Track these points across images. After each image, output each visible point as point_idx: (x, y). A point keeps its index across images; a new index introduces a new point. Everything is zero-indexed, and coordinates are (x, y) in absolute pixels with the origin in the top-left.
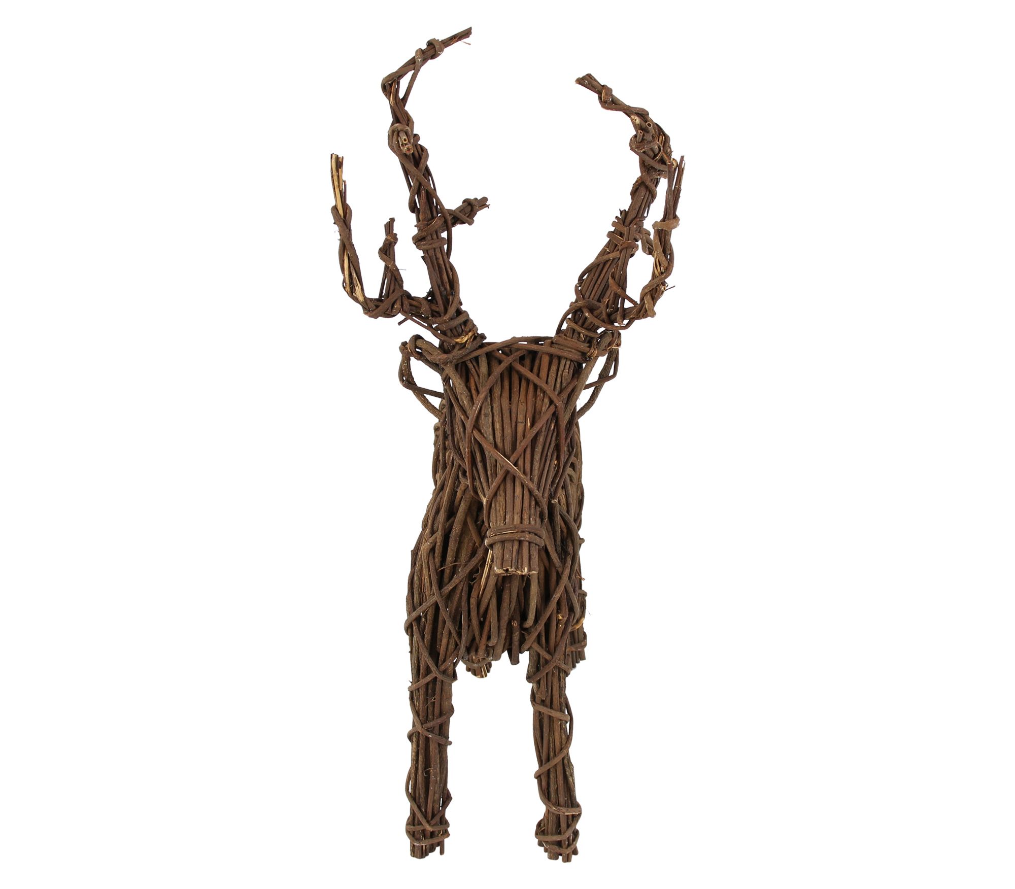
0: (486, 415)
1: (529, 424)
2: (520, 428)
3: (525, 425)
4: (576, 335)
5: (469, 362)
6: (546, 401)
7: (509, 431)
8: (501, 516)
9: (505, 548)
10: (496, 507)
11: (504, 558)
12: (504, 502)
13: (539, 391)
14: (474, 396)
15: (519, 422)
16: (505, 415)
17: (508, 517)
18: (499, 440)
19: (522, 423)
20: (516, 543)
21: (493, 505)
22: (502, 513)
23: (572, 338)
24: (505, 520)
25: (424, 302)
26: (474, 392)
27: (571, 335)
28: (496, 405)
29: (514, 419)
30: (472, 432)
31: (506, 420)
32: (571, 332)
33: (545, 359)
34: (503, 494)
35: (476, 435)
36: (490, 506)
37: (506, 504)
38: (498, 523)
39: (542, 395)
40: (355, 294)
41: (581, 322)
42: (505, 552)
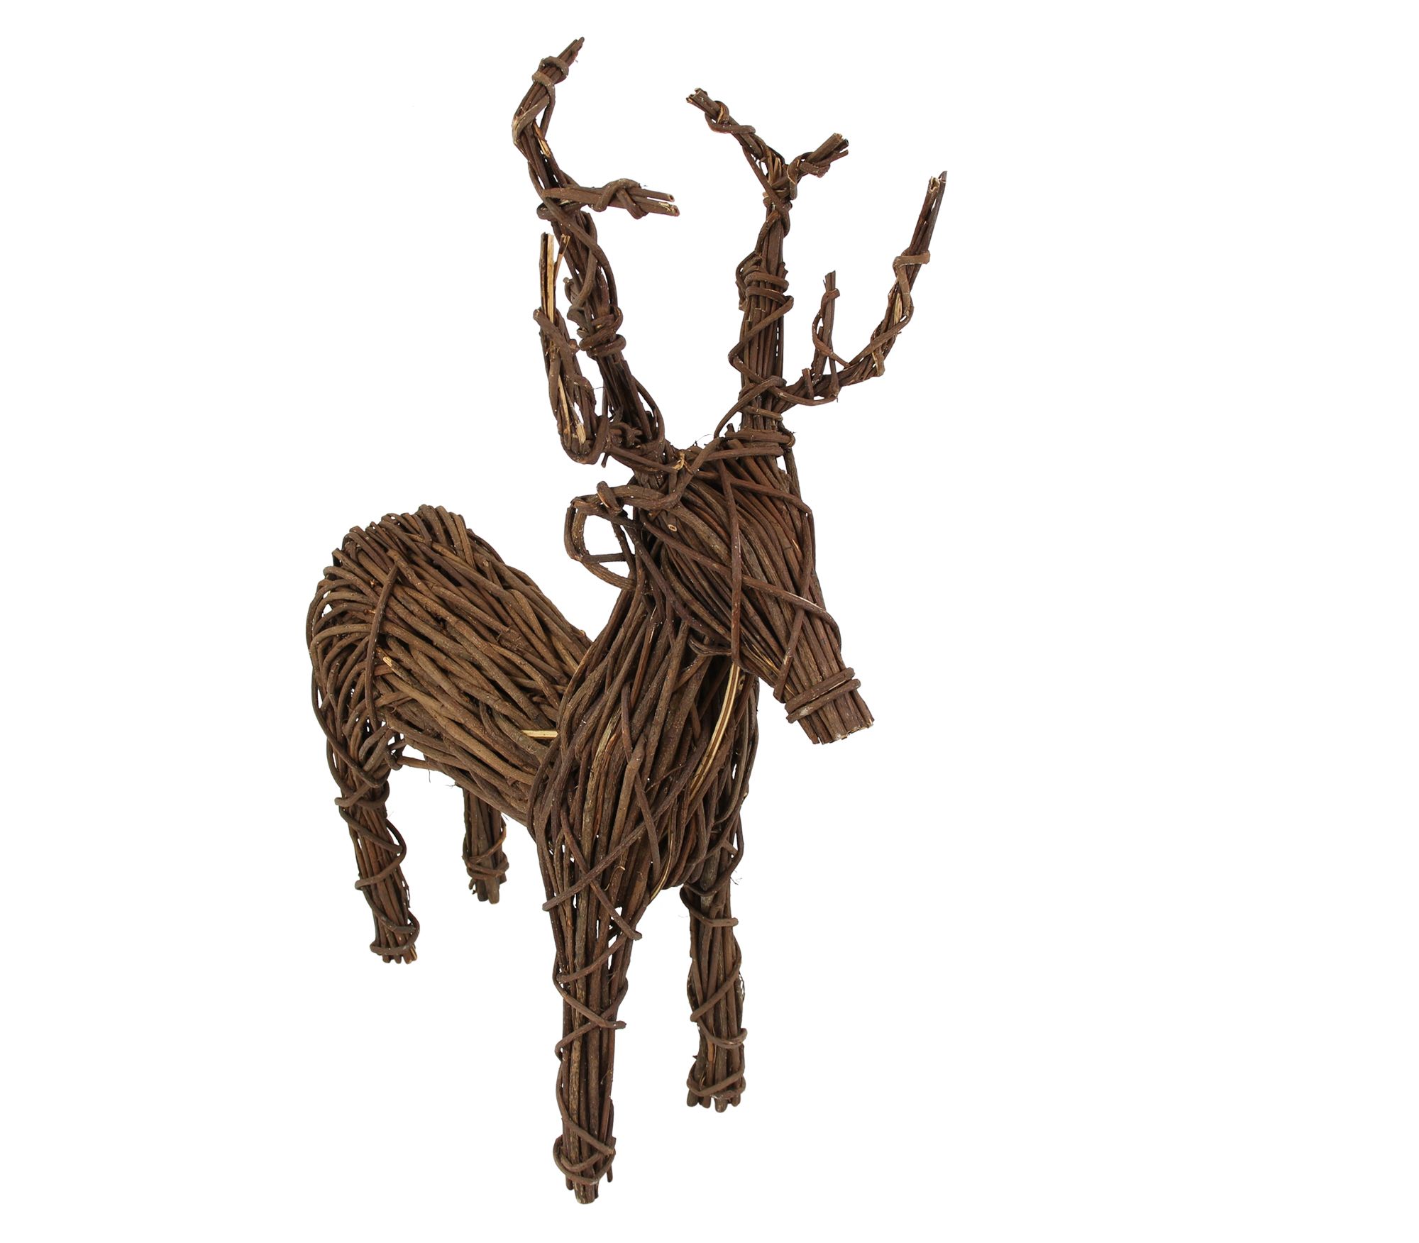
0: (749, 553)
1: (797, 547)
2: (791, 555)
3: (794, 550)
5: (686, 493)
8: (814, 672)
9: (839, 706)
10: (801, 663)
11: (844, 719)
12: (810, 653)
13: (778, 503)
14: (723, 534)
15: (786, 549)
16: (768, 545)
17: (825, 669)
18: (775, 578)
19: (790, 548)
20: (848, 696)
21: (796, 662)
22: (814, 666)
23: (765, 429)
24: (821, 674)
25: (627, 427)
26: (719, 529)
27: (762, 426)
28: (753, 537)
29: (779, 547)
30: (743, 579)
31: (773, 551)
32: (761, 421)
33: (752, 464)
34: (806, 644)
35: (749, 581)
36: (791, 665)
37: (813, 654)
38: (814, 681)
39: (784, 507)
40: (576, 434)
41: (770, 406)
42: (841, 711)
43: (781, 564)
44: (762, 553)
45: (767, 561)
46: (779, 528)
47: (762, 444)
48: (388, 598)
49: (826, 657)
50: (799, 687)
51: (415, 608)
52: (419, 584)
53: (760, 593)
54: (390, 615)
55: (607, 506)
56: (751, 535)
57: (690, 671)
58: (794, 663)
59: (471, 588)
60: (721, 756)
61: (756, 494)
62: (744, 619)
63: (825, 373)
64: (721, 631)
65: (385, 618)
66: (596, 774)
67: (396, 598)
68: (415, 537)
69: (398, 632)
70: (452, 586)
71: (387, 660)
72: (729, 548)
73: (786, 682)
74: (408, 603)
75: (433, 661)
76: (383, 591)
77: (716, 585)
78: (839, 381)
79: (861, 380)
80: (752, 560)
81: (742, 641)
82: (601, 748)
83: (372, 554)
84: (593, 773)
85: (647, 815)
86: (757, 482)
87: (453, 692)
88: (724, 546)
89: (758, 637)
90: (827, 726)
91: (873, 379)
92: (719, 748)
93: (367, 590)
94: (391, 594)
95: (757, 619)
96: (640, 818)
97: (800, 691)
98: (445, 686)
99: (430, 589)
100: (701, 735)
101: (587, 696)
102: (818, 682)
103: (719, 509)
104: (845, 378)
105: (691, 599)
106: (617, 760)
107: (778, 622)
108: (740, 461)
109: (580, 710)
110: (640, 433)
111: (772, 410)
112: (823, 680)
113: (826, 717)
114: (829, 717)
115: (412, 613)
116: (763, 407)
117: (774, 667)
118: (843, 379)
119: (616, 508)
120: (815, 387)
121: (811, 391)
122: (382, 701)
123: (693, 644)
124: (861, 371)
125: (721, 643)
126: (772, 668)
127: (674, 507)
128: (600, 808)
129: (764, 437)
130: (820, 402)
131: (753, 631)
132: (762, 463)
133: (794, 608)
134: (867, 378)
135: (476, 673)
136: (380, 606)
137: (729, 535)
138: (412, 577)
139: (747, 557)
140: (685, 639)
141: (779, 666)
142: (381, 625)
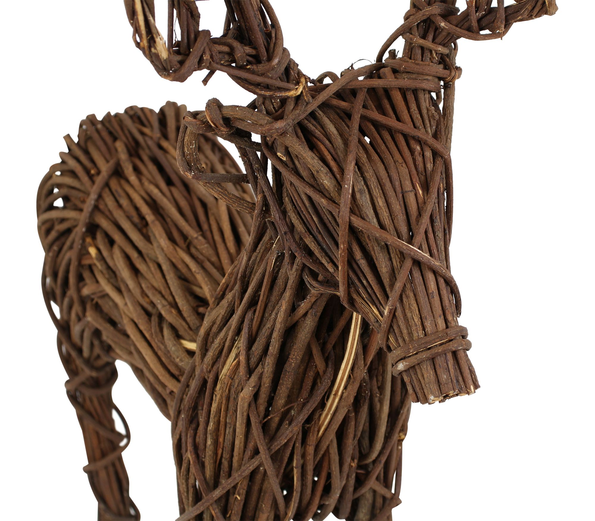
0: (361, 191)
1: (421, 192)
2: (411, 199)
3: (416, 195)
4: (427, 54)
5: (306, 122)
6: (428, 154)
7: (398, 207)
8: (416, 325)
9: (437, 367)
10: (405, 315)
11: (441, 381)
12: (415, 305)
13: (413, 143)
14: (335, 169)
15: (406, 192)
16: (385, 185)
17: (428, 324)
18: (387, 221)
19: (411, 191)
20: (450, 356)
21: (399, 313)
22: (417, 320)
23: (422, 60)
24: (424, 329)
25: (236, 44)
26: (332, 163)
27: (419, 56)
28: (370, 174)
29: (398, 189)
30: (350, 219)
31: (390, 192)
32: (419, 52)
33: (397, 97)
34: (411, 295)
35: (357, 222)
36: (393, 314)
37: (418, 307)
38: (415, 335)
39: (418, 148)
40: (155, 49)
41: (431, 37)
42: (438, 372)
43: (397, 207)
44: (377, 192)
45: (380, 202)
46: (404, 170)
47: (414, 76)
48: (102, 189)
49: (432, 312)
50: (400, 341)
51: (124, 202)
52: (133, 178)
53: (368, 237)
54: (102, 207)
55: (213, 125)
56: (367, 172)
57: (304, 306)
58: (396, 314)
59: (182, 188)
60: (348, 396)
61: (391, 132)
62: (351, 261)
63: (492, 6)
64: (331, 269)
65: (96, 208)
66: (218, 396)
67: (110, 190)
68: (147, 130)
69: (104, 223)
70: (163, 184)
71: (93, 251)
72: (339, 185)
73: (389, 332)
74: (120, 196)
75: (127, 258)
76: (99, 180)
77: (327, 221)
78: (506, 17)
79: (530, 17)
80: (364, 200)
81: (350, 284)
82: (224, 371)
83: (100, 143)
84: (216, 395)
85: (262, 449)
86: (398, 119)
87: (137, 292)
88: (334, 182)
89: (365, 282)
90: (423, 385)
91: (545, 17)
92: (345, 388)
93: (85, 178)
94: (107, 185)
95: (363, 263)
96: (256, 452)
97: (401, 344)
98: (131, 284)
99: (142, 184)
100: (325, 372)
101: (221, 316)
102: (419, 338)
103: (339, 142)
104: (513, 13)
105: (304, 232)
106: (236, 386)
107: (384, 268)
108: (387, 92)
109: (214, 329)
110: (253, 52)
111: (433, 41)
112: (425, 335)
113: (423, 376)
114: (425, 376)
115: (120, 206)
116: (424, 37)
117: (379, 315)
118: (510, 14)
119: (222, 129)
120: (479, 21)
121: (475, 24)
122: (86, 291)
123: (307, 279)
124: (530, 8)
125: (331, 283)
126: (377, 316)
127: (281, 135)
128: (222, 432)
129: (416, 68)
130: (486, 37)
131: (361, 275)
132: (410, 97)
133: (402, 256)
134: (538, 15)
135: (159, 275)
136: (93, 196)
137: (342, 171)
138: (128, 170)
139: (358, 196)
140: (299, 272)
141: (382, 315)
142: (92, 214)
